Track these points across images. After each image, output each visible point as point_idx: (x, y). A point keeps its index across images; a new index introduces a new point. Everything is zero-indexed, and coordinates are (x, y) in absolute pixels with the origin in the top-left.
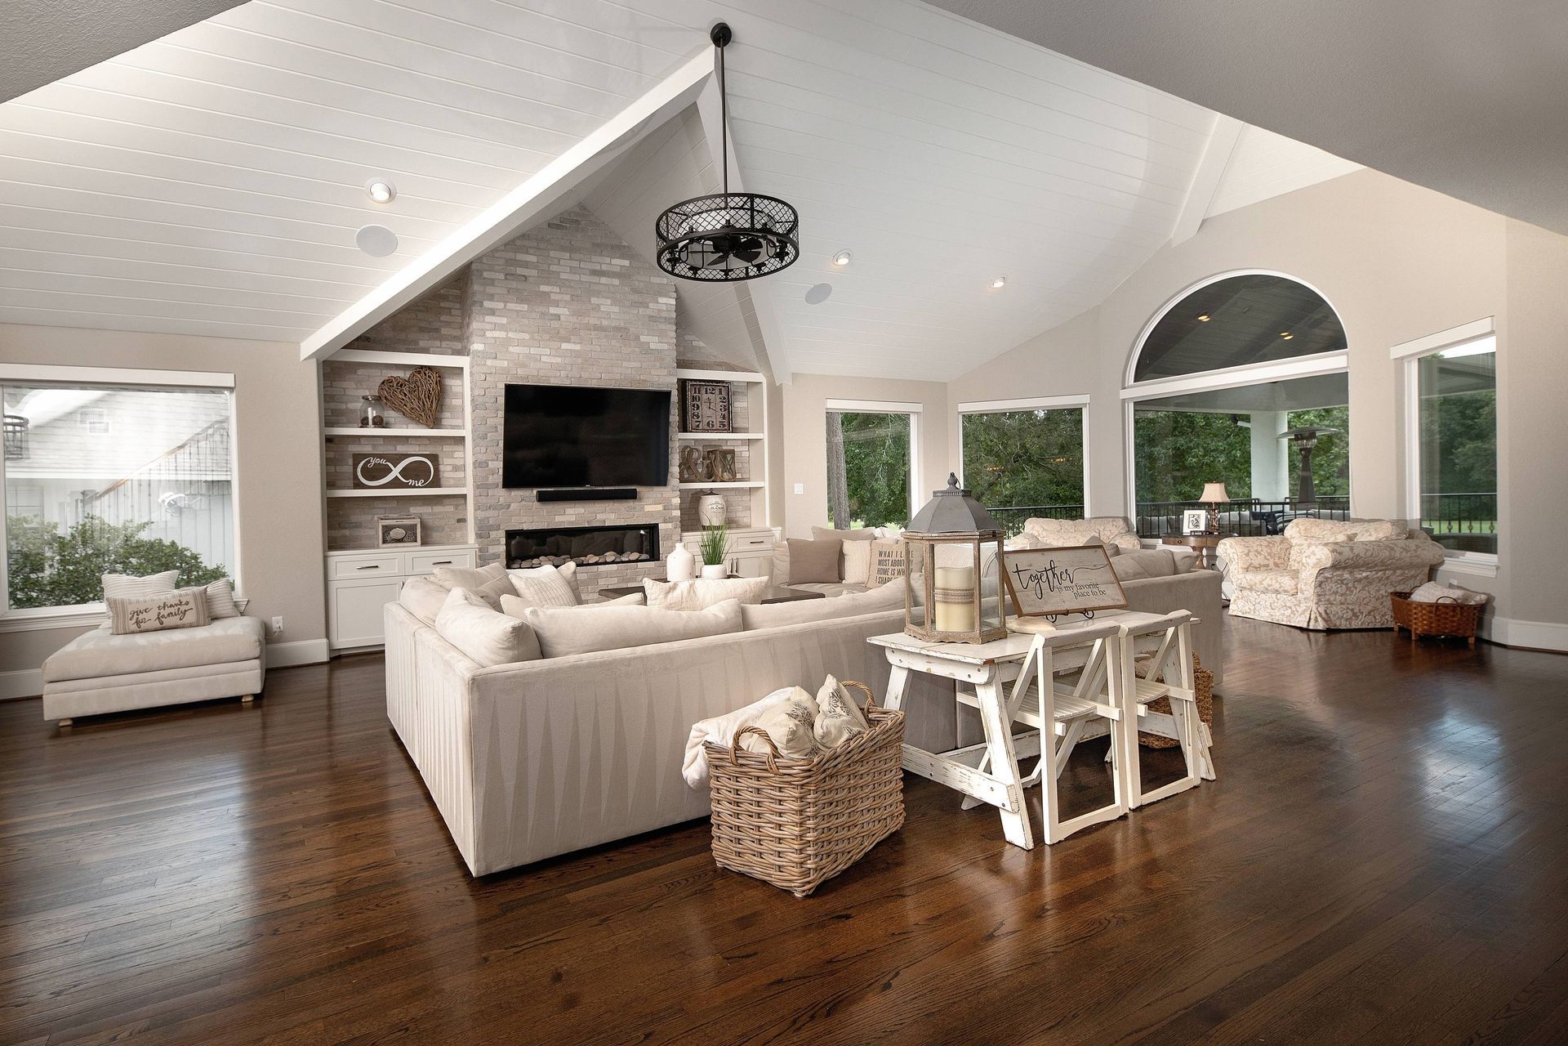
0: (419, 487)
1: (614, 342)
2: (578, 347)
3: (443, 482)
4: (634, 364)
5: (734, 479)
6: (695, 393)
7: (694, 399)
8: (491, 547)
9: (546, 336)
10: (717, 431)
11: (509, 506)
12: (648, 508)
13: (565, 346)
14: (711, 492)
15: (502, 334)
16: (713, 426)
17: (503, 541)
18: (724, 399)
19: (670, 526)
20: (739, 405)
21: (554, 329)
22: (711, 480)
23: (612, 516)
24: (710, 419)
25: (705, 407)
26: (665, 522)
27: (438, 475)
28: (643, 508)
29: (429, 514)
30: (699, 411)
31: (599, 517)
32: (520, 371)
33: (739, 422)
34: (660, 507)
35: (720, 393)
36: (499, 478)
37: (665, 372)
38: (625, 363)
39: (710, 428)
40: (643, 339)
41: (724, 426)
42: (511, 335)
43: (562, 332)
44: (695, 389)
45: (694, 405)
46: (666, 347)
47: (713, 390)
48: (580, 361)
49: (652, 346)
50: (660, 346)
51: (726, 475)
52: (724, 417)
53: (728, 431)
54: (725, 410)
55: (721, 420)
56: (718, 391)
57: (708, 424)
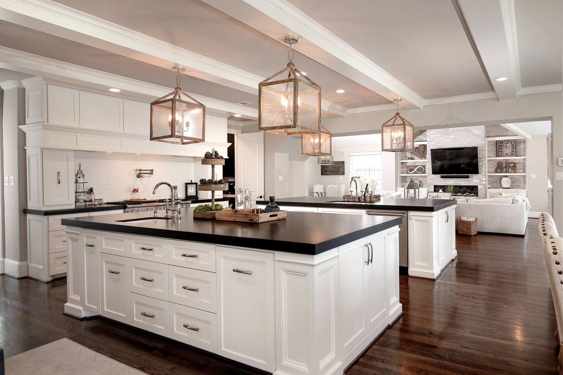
0: (420, 174)
1: (464, 134)
2: (454, 136)
3: (426, 172)
4: (470, 139)
5: (515, 172)
6: (501, 144)
7: (500, 146)
8: (430, 189)
9: (445, 135)
10: (509, 156)
11: (435, 179)
12: (474, 181)
13: (450, 136)
14: (506, 176)
15: (434, 136)
16: (508, 154)
17: (433, 188)
18: (513, 145)
19: (482, 186)
21: (447, 132)
23: (463, 183)
24: (507, 152)
25: (504, 148)
26: (480, 185)
27: (425, 170)
28: (473, 180)
29: (423, 180)
30: (502, 150)
31: (459, 183)
32: (438, 145)
34: (478, 181)
35: (511, 143)
36: (431, 172)
37: (481, 140)
38: (467, 139)
39: (507, 155)
40: (473, 131)
41: (512, 154)
42: (436, 135)
43: (449, 133)
44: (501, 143)
45: (500, 148)
46: (481, 133)
47: (508, 142)
48: (454, 140)
49: (476, 133)
50: (479, 133)
51: (513, 171)
52: (512, 151)
53: (516, 156)
54: (513, 149)
55: (511, 152)
56: (510, 143)
57: (506, 154)
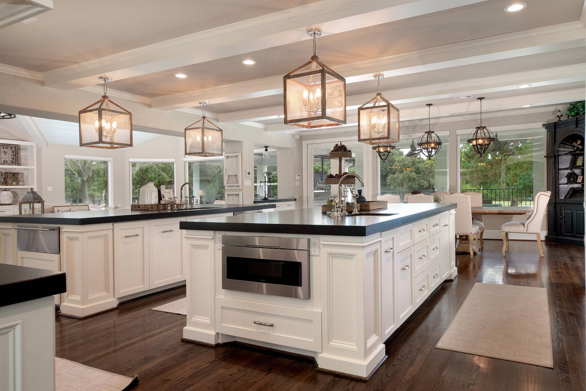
5: (18, 184)
10: (9, 164)
14: (5, 190)
16: (7, 162)
18: (14, 151)
20: (22, 154)
22: (6, 185)
24: (5, 159)
25: (2, 154)
33: (22, 161)
35: (11, 148)
39: (5, 163)
41: (13, 162)
47: (7, 147)
51: (14, 183)
53: (15, 164)
54: (14, 156)
55: (12, 160)
56: (9, 148)
57: (4, 161)
